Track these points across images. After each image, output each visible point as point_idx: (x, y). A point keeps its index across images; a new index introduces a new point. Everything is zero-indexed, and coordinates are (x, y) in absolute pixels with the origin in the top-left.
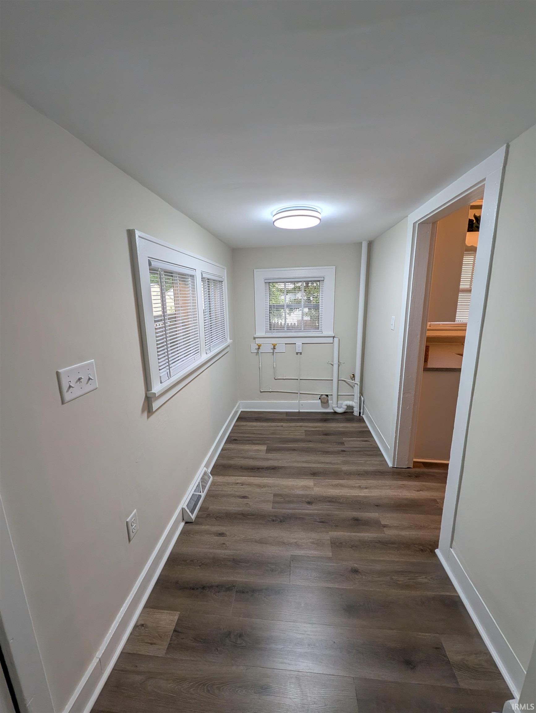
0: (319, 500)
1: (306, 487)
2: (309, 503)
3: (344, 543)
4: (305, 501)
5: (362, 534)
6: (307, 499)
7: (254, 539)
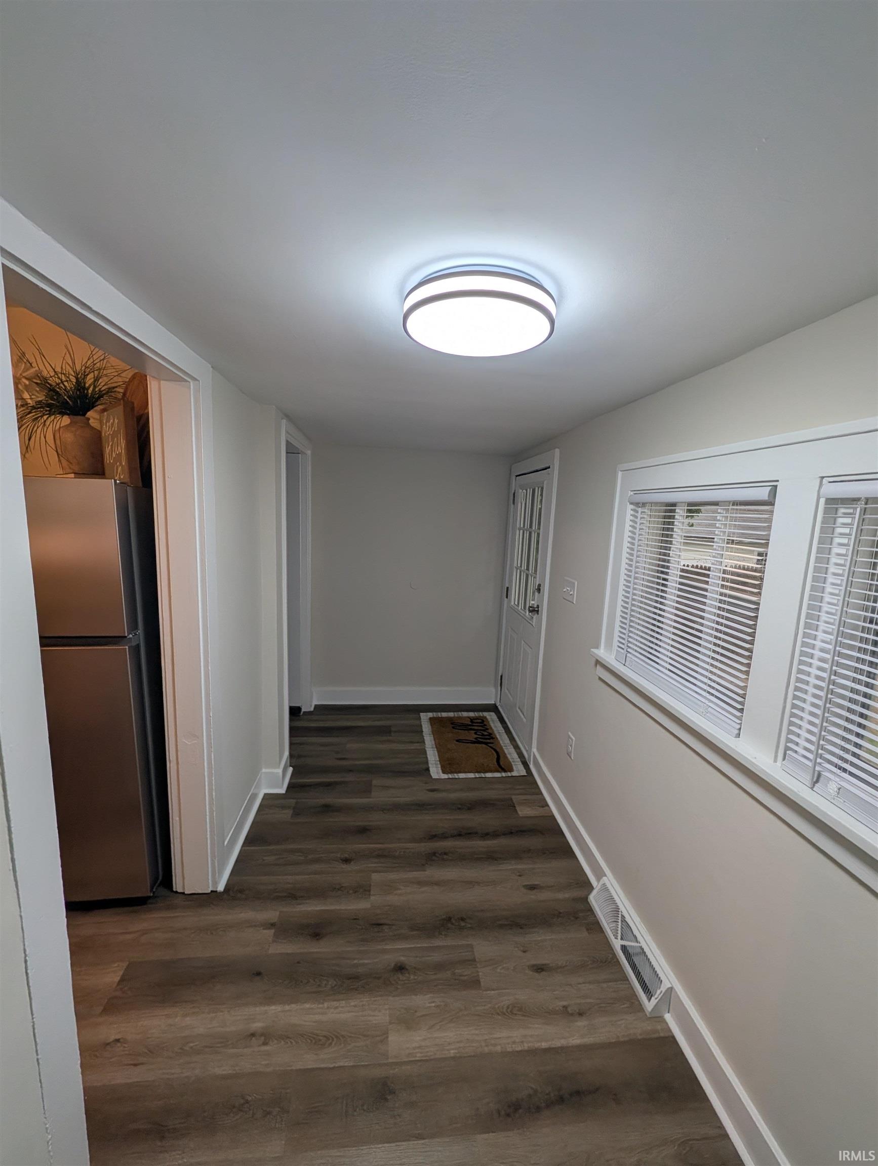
0: (379, 978)
1: (408, 1021)
2: (400, 968)
3: (351, 892)
4: (409, 973)
5: (318, 909)
6: (405, 978)
7: (482, 887)
